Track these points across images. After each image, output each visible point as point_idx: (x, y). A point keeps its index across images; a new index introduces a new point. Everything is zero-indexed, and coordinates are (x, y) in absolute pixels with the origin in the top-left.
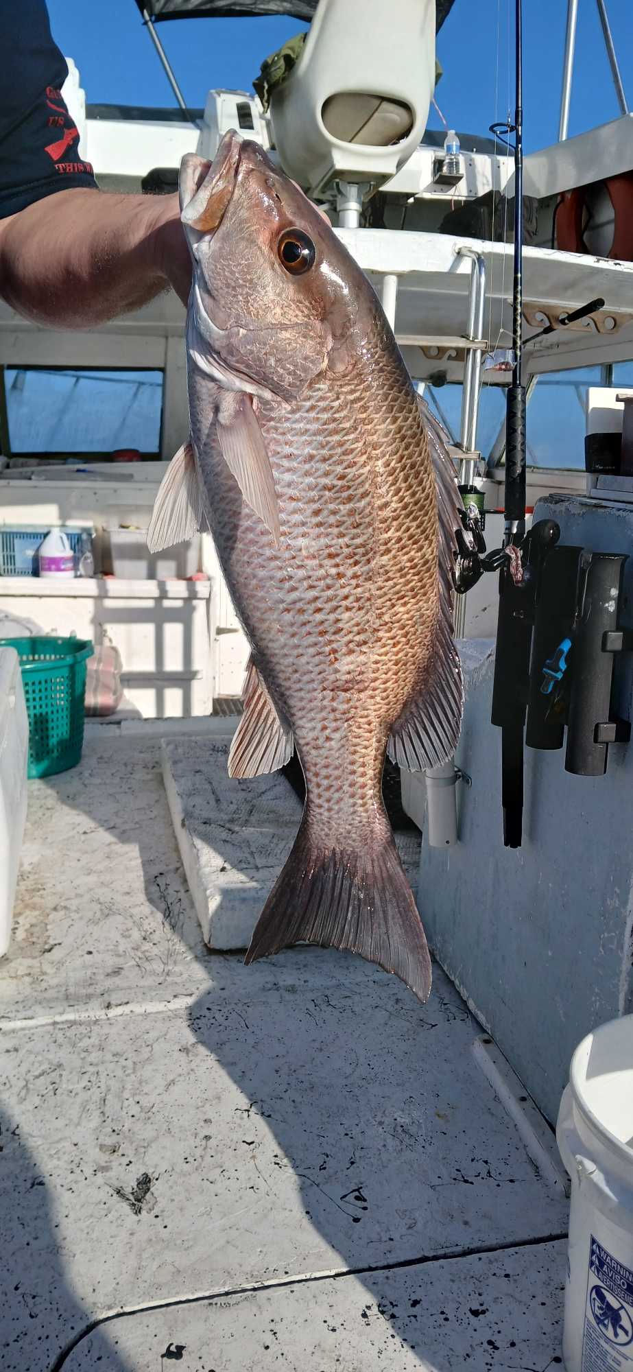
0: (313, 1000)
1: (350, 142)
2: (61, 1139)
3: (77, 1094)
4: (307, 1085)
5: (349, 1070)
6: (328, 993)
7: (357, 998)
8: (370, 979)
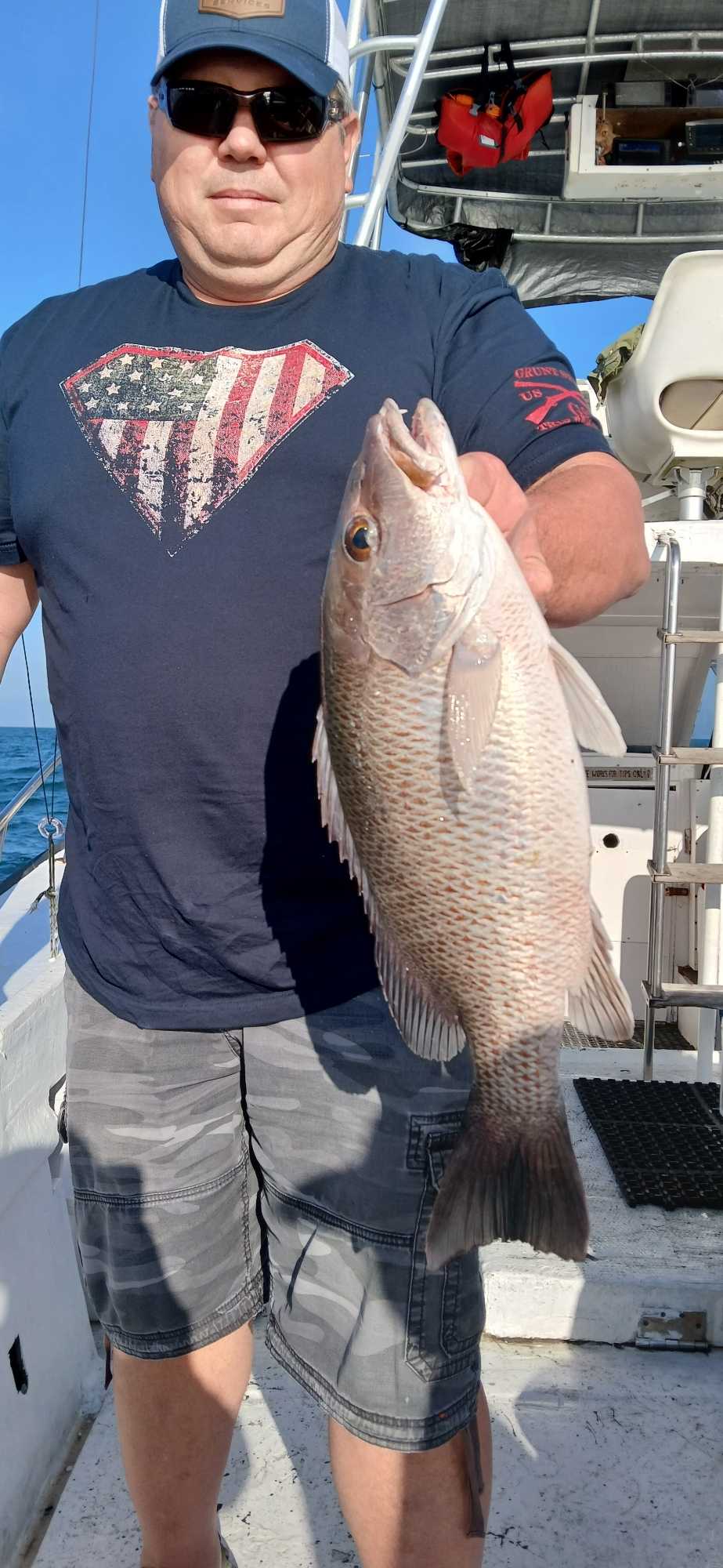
0: (596, 1413)
1: (691, 428)
2: (293, 1537)
3: (317, 1486)
4: (574, 1514)
5: (626, 1504)
6: (616, 1406)
7: (649, 1416)
8: (668, 1394)
